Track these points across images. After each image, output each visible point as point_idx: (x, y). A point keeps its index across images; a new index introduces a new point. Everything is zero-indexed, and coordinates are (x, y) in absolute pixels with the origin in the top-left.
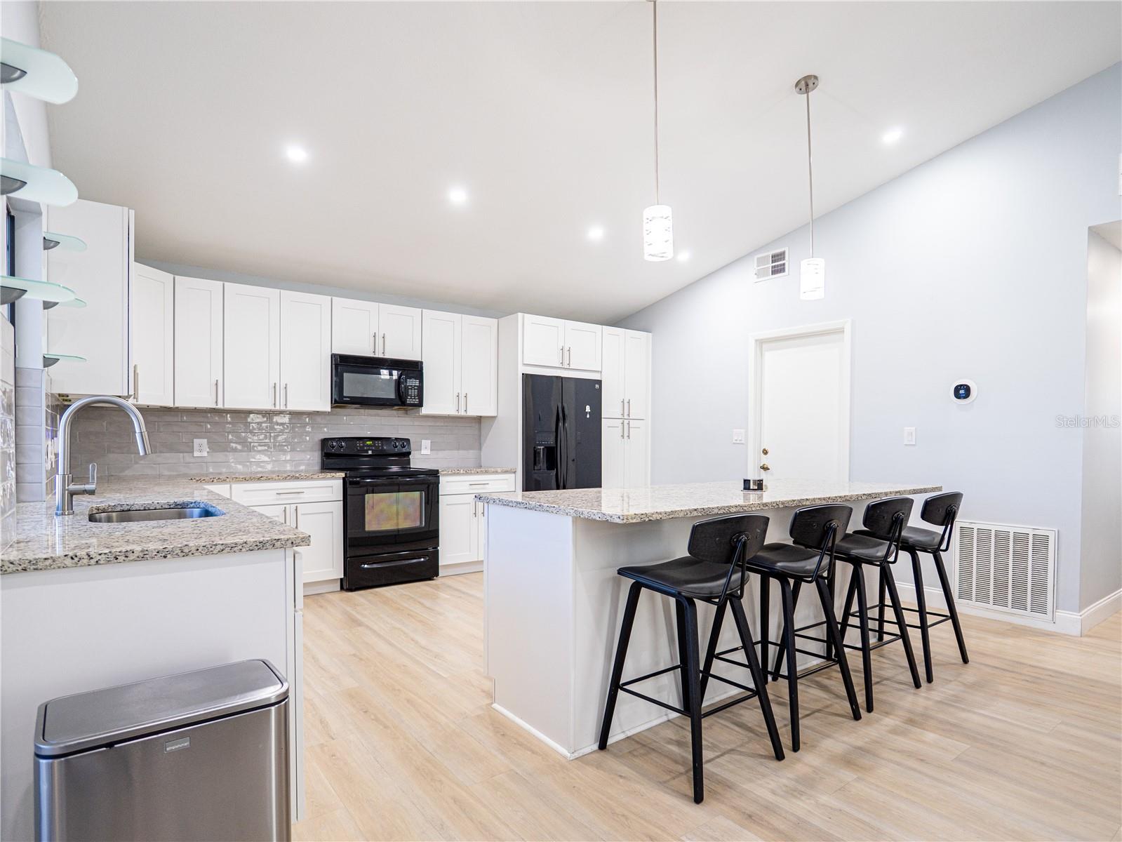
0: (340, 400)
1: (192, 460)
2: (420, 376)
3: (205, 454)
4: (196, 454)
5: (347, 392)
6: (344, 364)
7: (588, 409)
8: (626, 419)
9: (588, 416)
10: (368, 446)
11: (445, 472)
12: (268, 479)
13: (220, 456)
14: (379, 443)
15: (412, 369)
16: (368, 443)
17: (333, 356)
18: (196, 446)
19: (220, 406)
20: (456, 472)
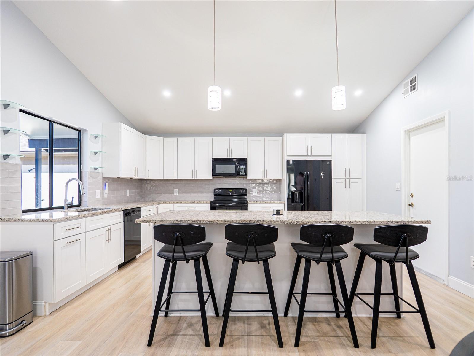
0: (215, 174)
1: (173, 196)
2: (245, 164)
3: (177, 194)
4: (175, 194)
5: (217, 172)
6: (216, 161)
7: (322, 174)
8: (348, 178)
9: (322, 178)
10: (230, 191)
11: (250, 202)
12: (185, 203)
13: (182, 195)
14: (234, 191)
15: (243, 161)
16: (230, 190)
17: (213, 159)
18: (175, 192)
19: (176, 178)
20: (256, 202)
